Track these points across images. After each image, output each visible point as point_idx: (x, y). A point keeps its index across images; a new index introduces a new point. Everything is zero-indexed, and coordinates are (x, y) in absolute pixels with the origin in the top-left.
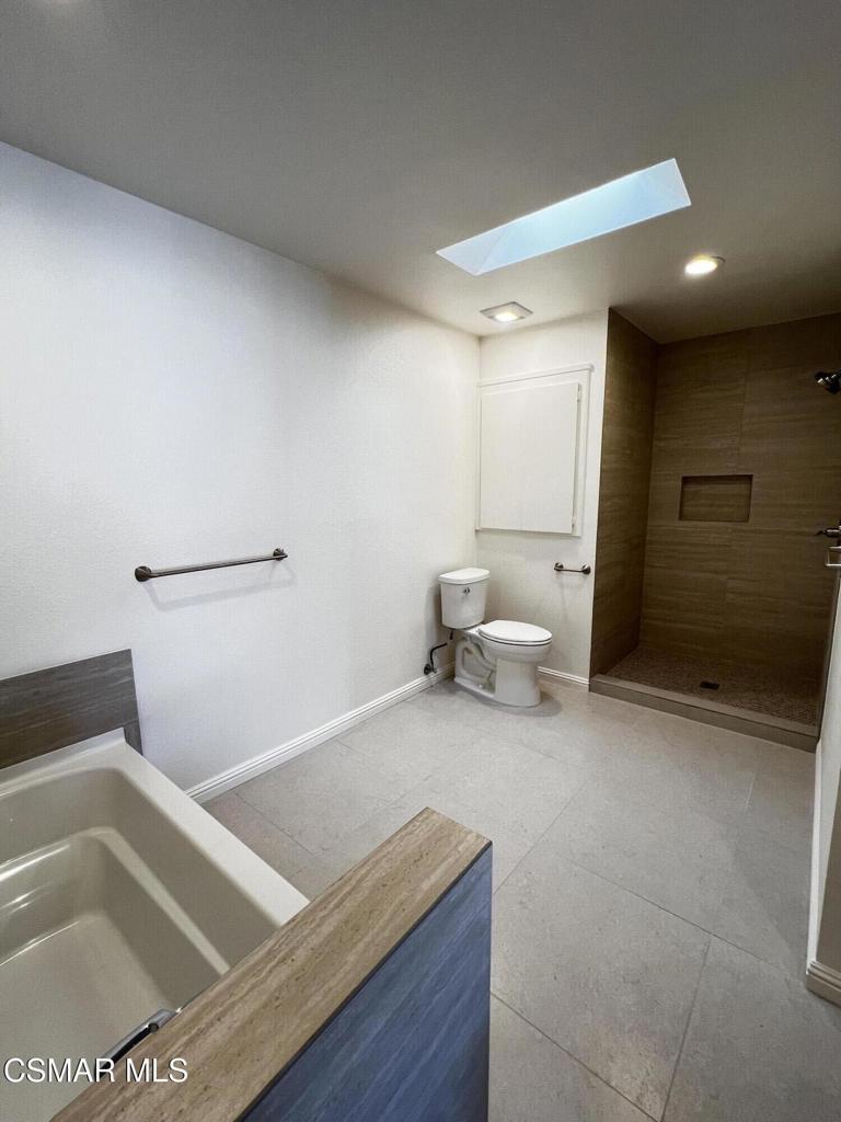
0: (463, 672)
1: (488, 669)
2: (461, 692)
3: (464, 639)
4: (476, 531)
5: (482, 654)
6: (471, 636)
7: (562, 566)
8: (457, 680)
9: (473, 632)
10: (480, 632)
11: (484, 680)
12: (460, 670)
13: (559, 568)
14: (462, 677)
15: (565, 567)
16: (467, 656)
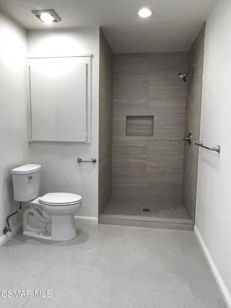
0: (29, 228)
1: (45, 223)
2: (29, 241)
3: (28, 207)
4: (30, 143)
5: (41, 214)
6: (33, 205)
7: (81, 160)
8: (25, 233)
9: (35, 202)
10: (40, 202)
11: (43, 230)
12: (26, 226)
13: (80, 161)
14: (29, 230)
15: (83, 160)
16: (31, 217)
